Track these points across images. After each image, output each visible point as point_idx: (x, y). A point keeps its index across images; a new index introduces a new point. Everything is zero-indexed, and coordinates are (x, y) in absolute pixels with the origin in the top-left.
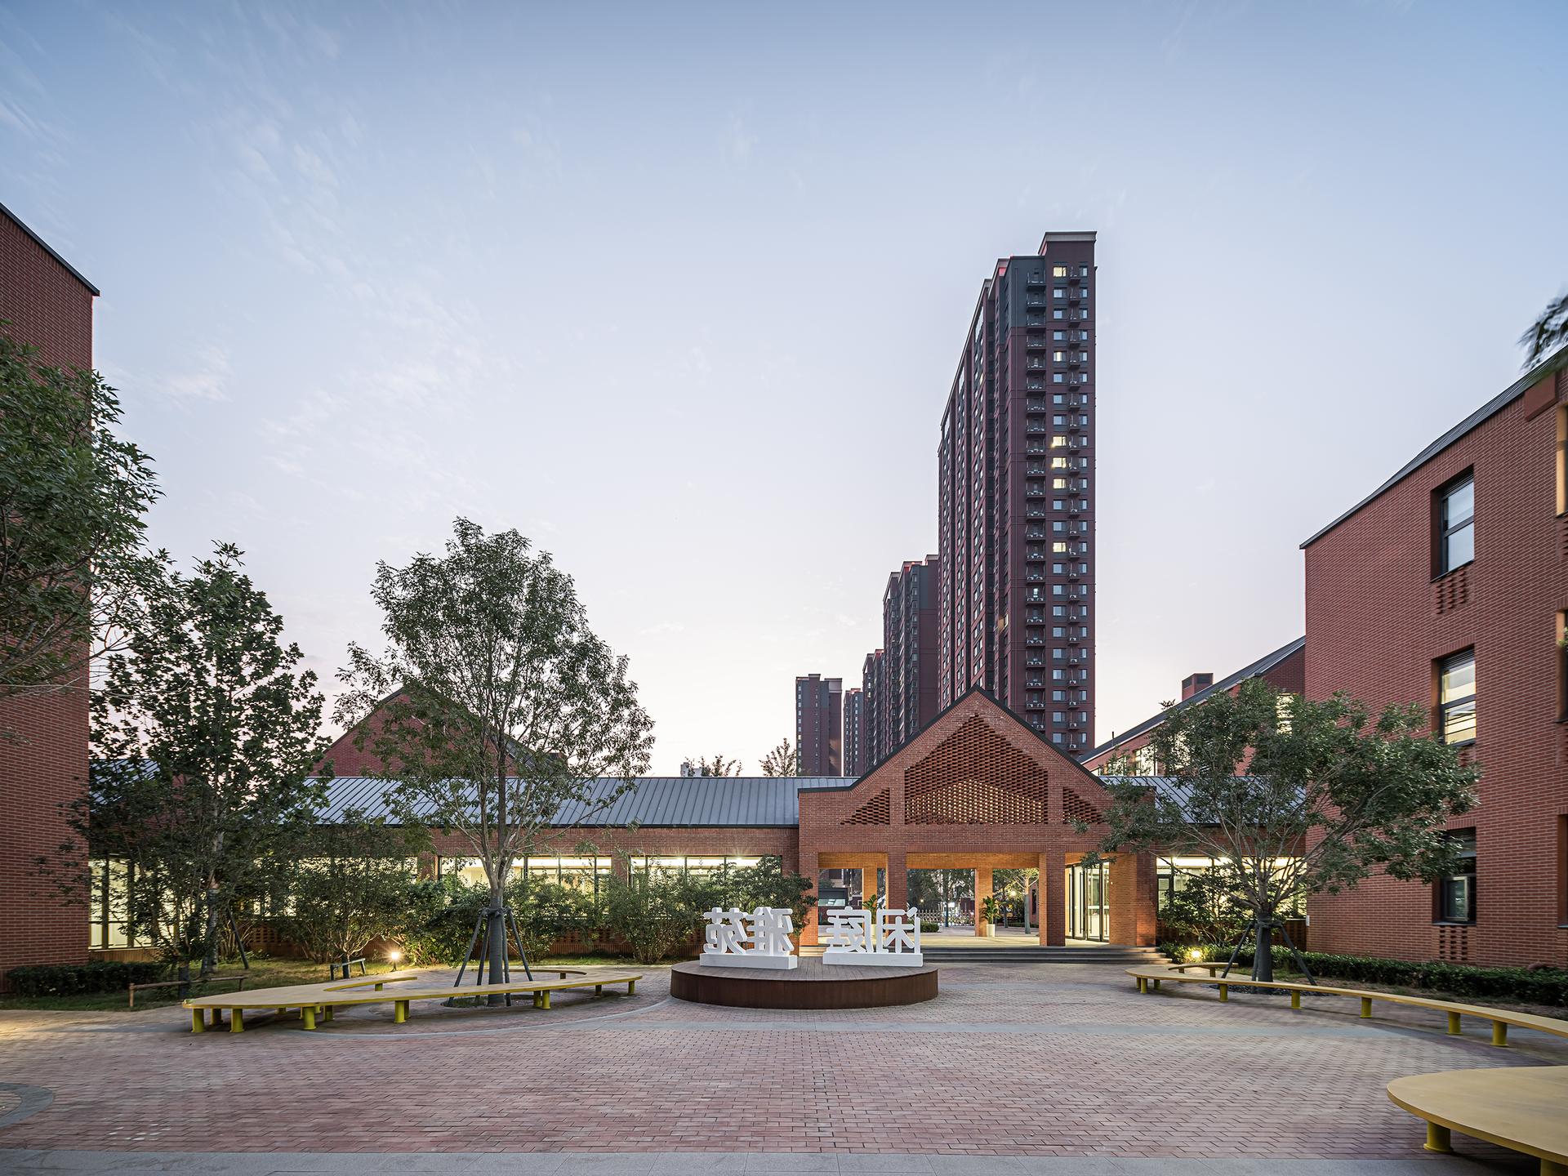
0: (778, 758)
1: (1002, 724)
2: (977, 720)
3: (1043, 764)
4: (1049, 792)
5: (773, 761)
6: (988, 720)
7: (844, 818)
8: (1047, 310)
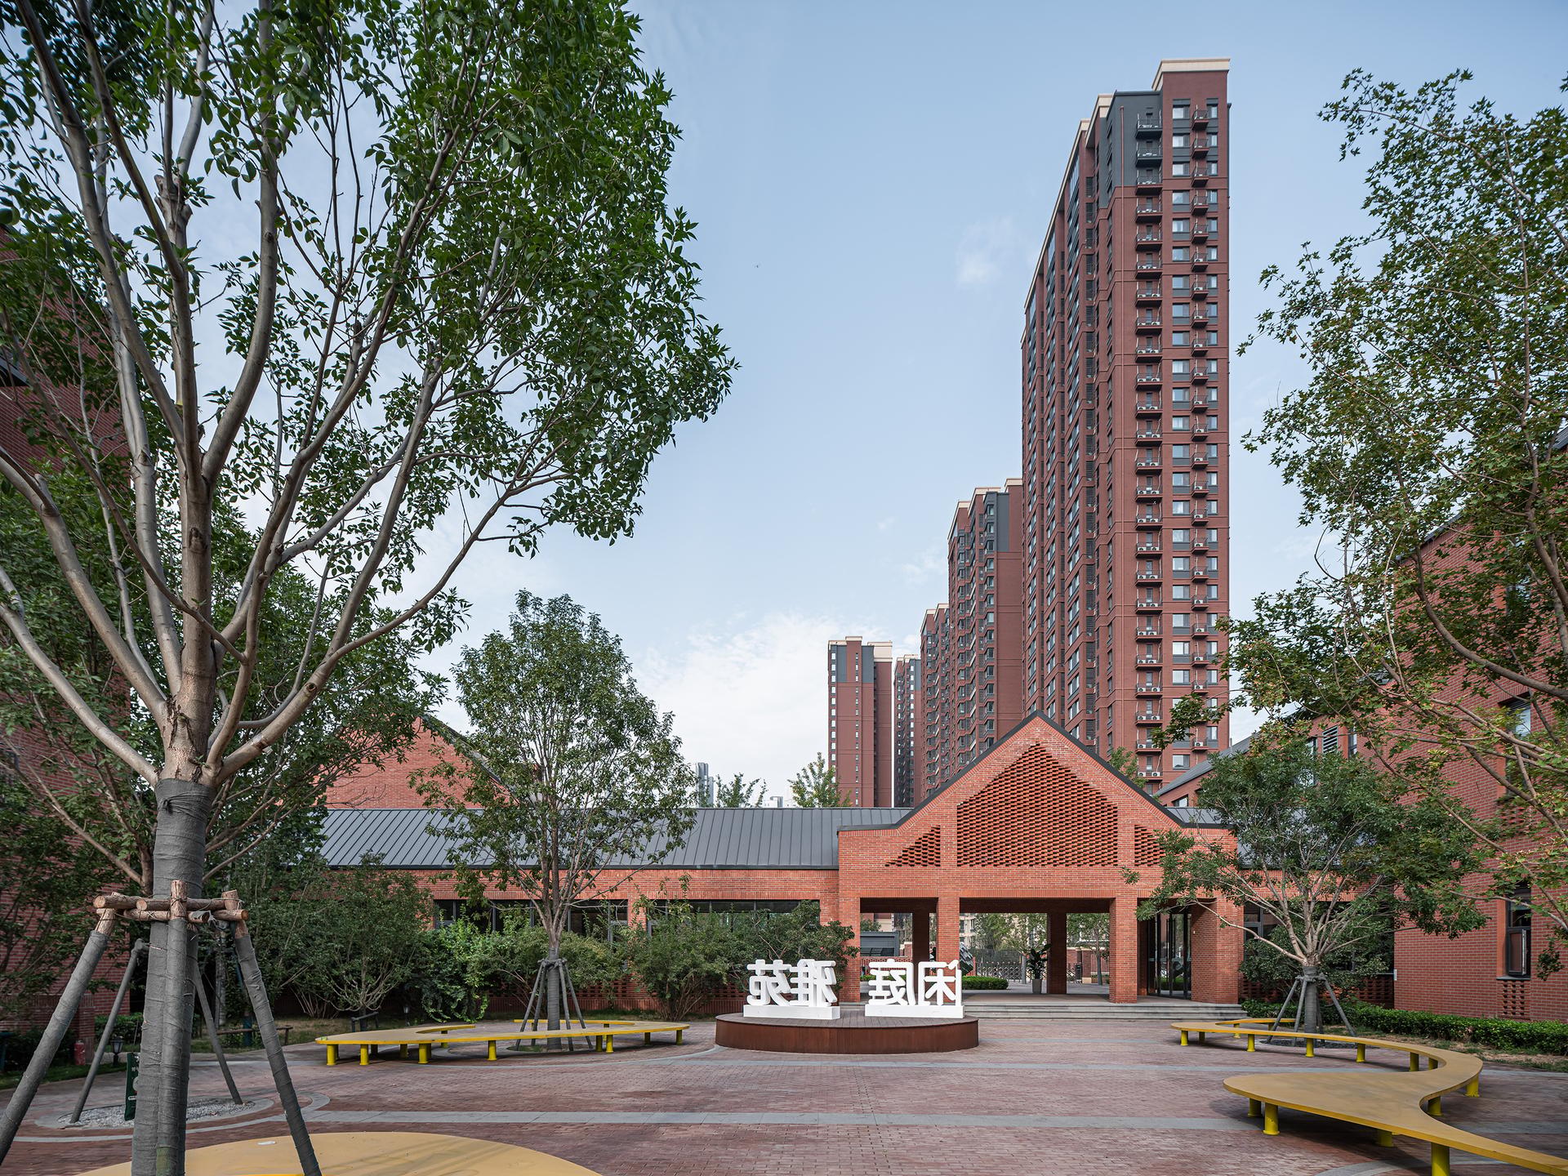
0: (811, 777)
1: (1066, 754)
2: (1037, 750)
3: (1113, 799)
4: (1119, 830)
5: (804, 780)
6: (1050, 750)
7: (889, 859)
8: (1163, 163)
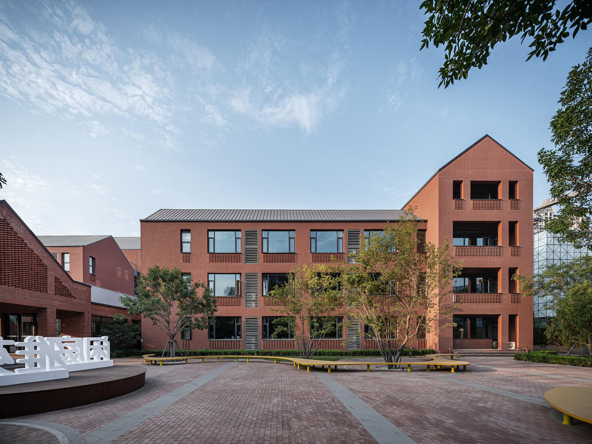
2: (4, 222)
3: (45, 261)
4: (48, 277)
